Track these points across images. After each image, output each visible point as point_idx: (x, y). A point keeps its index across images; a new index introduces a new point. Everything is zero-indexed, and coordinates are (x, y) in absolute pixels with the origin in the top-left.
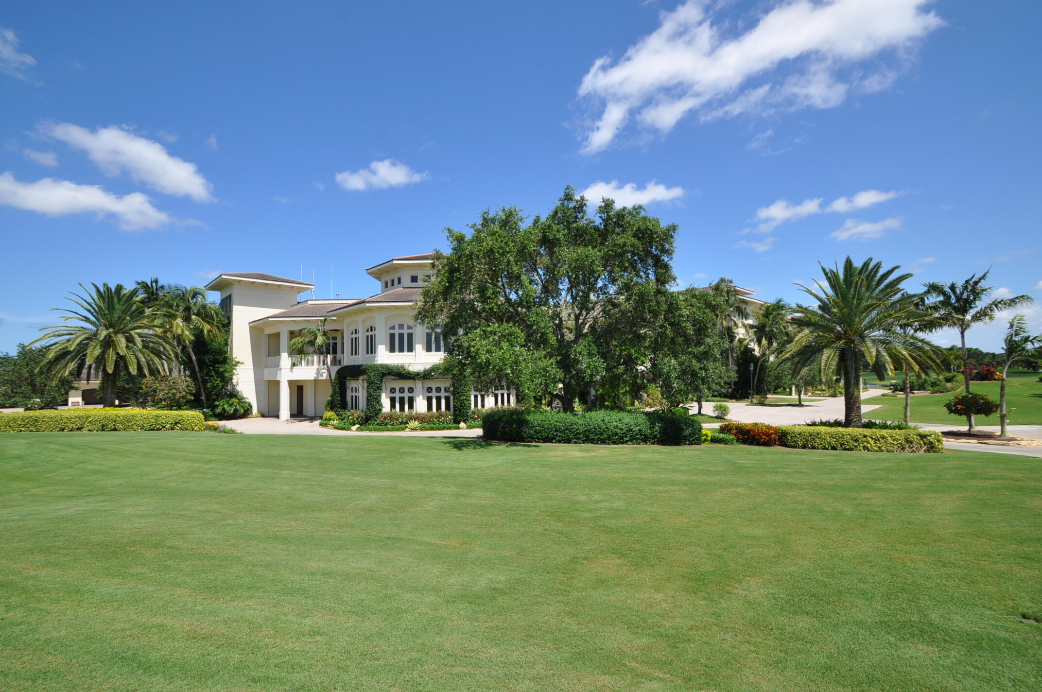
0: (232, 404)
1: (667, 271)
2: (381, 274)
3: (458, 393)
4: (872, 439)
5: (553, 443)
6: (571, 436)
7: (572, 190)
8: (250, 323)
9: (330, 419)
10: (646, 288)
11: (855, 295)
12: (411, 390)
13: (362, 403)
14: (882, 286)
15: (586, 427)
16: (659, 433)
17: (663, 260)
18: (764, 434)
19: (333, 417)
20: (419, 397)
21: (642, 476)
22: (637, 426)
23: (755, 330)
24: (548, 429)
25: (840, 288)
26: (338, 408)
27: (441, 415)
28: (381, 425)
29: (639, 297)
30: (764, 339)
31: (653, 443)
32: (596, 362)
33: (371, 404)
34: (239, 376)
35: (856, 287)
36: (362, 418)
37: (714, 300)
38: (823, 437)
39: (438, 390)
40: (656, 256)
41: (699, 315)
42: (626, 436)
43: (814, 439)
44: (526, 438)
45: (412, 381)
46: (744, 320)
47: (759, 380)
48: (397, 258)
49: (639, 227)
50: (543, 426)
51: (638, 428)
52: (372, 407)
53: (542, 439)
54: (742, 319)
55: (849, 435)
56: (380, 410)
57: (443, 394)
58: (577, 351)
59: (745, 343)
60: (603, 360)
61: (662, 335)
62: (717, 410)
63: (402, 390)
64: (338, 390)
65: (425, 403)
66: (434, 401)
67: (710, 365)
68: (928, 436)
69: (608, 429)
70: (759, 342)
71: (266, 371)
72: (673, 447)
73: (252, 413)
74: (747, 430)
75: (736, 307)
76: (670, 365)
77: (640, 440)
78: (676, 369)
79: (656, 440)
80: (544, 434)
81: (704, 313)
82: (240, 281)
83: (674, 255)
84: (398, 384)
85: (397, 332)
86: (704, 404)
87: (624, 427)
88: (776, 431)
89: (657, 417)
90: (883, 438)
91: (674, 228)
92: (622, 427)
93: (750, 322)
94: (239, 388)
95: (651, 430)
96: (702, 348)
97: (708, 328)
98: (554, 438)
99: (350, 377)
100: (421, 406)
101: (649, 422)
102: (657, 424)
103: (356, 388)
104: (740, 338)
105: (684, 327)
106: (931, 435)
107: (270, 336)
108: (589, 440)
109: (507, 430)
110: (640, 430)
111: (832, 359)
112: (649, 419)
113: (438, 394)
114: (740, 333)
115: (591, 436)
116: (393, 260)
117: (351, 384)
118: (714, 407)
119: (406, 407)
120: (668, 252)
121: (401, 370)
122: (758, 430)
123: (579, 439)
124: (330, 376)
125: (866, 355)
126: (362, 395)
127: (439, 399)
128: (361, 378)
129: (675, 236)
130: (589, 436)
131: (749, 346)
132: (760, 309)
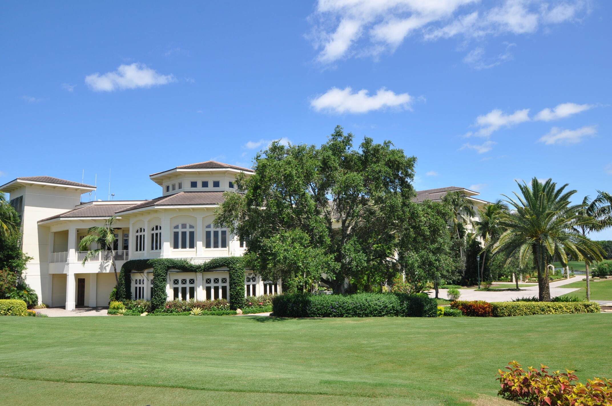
0: (22, 296)
1: (409, 190)
2: (162, 180)
3: (234, 283)
4: (554, 309)
5: (330, 317)
6: (344, 312)
7: (341, 128)
8: (38, 222)
9: (118, 308)
10: (395, 202)
11: (540, 206)
12: (192, 281)
13: (147, 293)
14: (558, 199)
15: (354, 305)
16: (407, 309)
17: (407, 181)
18: (481, 308)
19: (121, 306)
20: (199, 287)
21: (399, 331)
22: (391, 304)
23: (480, 226)
24: (326, 307)
25: (531, 200)
26: (124, 298)
27: (219, 303)
28: (167, 312)
29: (390, 208)
30: (487, 233)
31: (403, 316)
32: (360, 256)
33: (157, 294)
34: (27, 271)
35: (540, 200)
36: (149, 306)
37: (444, 209)
38: (521, 309)
39: (216, 281)
40: (401, 178)
41: (433, 221)
42: (383, 311)
43: (515, 310)
44: (310, 314)
45: (193, 273)
46: (471, 218)
47: (485, 269)
48: (180, 167)
49: (390, 159)
50: (322, 305)
51: (391, 305)
52: (158, 297)
53: (322, 314)
54: (470, 217)
55: (538, 306)
56: (165, 299)
57: (220, 285)
58: (347, 248)
59: (473, 237)
60: (365, 255)
61: (407, 236)
62: (450, 294)
63: (184, 281)
64: (123, 282)
65: (204, 292)
66: (213, 291)
67: (442, 257)
68: (590, 305)
69: (370, 306)
70: (484, 236)
71: (52, 265)
72: (417, 318)
73: (38, 304)
74: (469, 305)
75: (464, 207)
76: (413, 257)
77: (393, 314)
78: (418, 261)
79: (405, 313)
80: (323, 311)
81: (437, 219)
82: (32, 184)
83: (415, 178)
84: (180, 277)
85: (180, 230)
86: (440, 290)
87: (381, 304)
88: (489, 305)
89: (405, 297)
90: (560, 307)
91: (414, 159)
92: (380, 304)
93: (477, 219)
94: (27, 282)
95: (401, 306)
96: (436, 245)
97: (440, 230)
98: (331, 314)
99: (135, 270)
100: (201, 295)
101: (399, 300)
102: (405, 302)
103: (140, 280)
104: (469, 233)
105: (423, 230)
106: (592, 305)
107: (56, 233)
108: (356, 314)
109: (295, 308)
110: (393, 307)
111: (527, 251)
112: (399, 299)
113: (216, 285)
114: (469, 228)
115: (358, 311)
116: (176, 168)
117: (136, 276)
118: (448, 292)
119: (188, 296)
120: (411, 176)
121: (185, 263)
122: (477, 305)
123: (349, 314)
124: (115, 270)
125: (548, 249)
126: (147, 287)
127: (216, 289)
128: (146, 271)
129: (415, 165)
130: (356, 312)
131: (476, 240)
132: (484, 208)
